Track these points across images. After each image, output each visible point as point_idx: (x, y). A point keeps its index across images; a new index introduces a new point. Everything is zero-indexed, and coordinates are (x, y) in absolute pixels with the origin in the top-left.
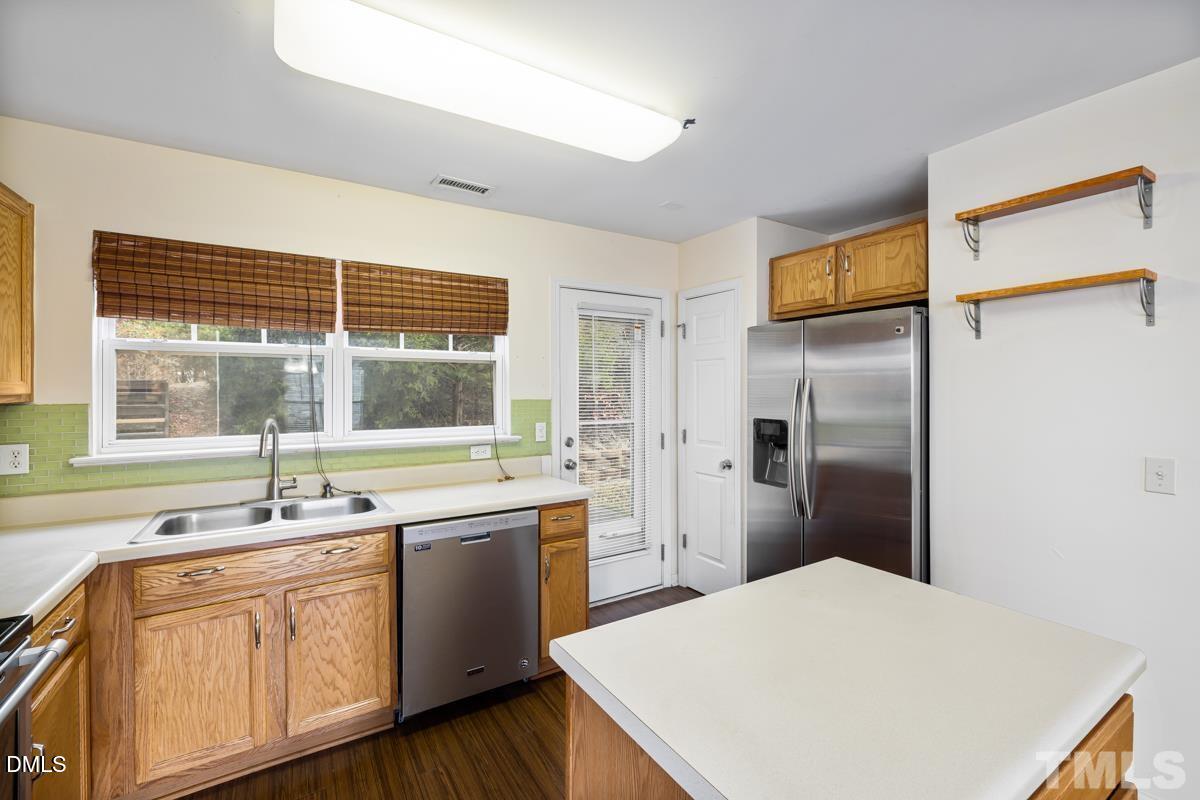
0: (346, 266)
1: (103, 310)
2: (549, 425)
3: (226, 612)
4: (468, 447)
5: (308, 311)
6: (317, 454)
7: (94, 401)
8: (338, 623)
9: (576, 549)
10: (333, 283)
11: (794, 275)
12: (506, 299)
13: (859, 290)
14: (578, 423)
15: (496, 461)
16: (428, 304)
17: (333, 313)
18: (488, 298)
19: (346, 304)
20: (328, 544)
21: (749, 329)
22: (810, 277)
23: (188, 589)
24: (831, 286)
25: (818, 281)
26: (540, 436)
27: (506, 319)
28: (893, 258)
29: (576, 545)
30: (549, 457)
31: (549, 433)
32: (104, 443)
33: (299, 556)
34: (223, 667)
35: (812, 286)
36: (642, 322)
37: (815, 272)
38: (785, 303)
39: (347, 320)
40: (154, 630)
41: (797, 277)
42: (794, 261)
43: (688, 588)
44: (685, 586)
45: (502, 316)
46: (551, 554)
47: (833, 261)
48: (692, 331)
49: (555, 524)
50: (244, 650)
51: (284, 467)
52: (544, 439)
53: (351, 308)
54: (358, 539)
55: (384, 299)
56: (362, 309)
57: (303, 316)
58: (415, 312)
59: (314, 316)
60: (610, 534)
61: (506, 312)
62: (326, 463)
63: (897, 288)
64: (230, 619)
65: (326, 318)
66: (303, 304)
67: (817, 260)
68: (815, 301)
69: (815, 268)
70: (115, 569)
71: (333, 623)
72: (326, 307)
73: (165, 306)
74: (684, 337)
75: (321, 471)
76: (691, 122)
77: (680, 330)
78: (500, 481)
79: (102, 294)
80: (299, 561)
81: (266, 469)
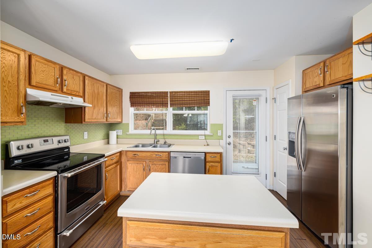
0: (171, 93)
1: (131, 106)
2: (222, 131)
3: (139, 163)
4: (199, 135)
5: (163, 104)
6: (164, 135)
7: (130, 123)
8: (158, 170)
9: (217, 166)
10: (168, 97)
11: (310, 76)
12: (209, 96)
13: (332, 79)
14: (232, 131)
15: (205, 140)
16: (188, 99)
17: (168, 104)
18: (204, 96)
19: (170, 101)
20: (157, 153)
21: (288, 99)
22: (315, 76)
23: (134, 157)
24: (322, 79)
25: (318, 77)
26: (219, 134)
27: (209, 102)
28: (345, 64)
29: (217, 165)
30: (222, 140)
31: (222, 134)
32: (132, 130)
33: (151, 155)
34: (139, 173)
35: (315, 80)
36: (258, 99)
37: (316, 74)
38: (307, 87)
39: (171, 105)
40: (129, 163)
41: (311, 77)
42: (309, 70)
43: (276, 191)
44: (275, 190)
45: (208, 101)
46: (209, 166)
47: (322, 68)
48: (278, 100)
49: (211, 158)
50: (142, 171)
51: (158, 137)
52: (221, 135)
53: (171, 102)
54: (162, 153)
55: (178, 99)
56: (173, 102)
57: (162, 105)
58: (185, 102)
59: (164, 104)
60: (246, 167)
61: (209, 100)
62: (166, 137)
63: (346, 77)
64: (140, 165)
65: (166, 105)
66: (161, 102)
67: (318, 69)
68: (316, 85)
69: (316, 72)
70: (125, 151)
71: (157, 170)
72: (166, 102)
73: (139, 105)
74: (275, 102)
75: (164, 139)
76: (233, 39)
77: (274, 100)
78: (205, 145)
79: (131, 103)
80: (151, 156)
81: (154, 137)
